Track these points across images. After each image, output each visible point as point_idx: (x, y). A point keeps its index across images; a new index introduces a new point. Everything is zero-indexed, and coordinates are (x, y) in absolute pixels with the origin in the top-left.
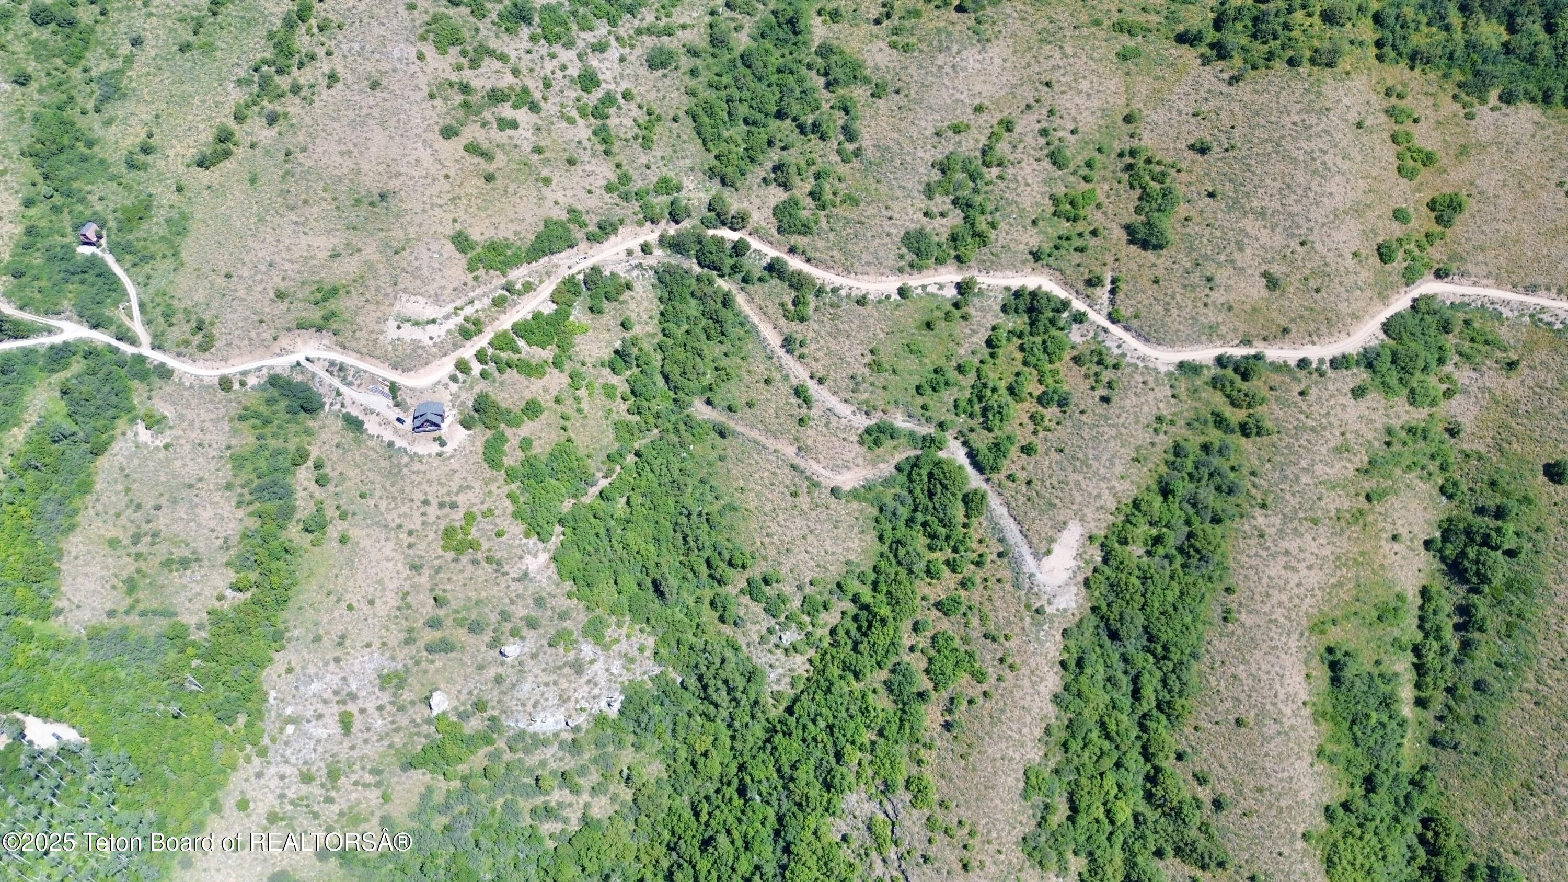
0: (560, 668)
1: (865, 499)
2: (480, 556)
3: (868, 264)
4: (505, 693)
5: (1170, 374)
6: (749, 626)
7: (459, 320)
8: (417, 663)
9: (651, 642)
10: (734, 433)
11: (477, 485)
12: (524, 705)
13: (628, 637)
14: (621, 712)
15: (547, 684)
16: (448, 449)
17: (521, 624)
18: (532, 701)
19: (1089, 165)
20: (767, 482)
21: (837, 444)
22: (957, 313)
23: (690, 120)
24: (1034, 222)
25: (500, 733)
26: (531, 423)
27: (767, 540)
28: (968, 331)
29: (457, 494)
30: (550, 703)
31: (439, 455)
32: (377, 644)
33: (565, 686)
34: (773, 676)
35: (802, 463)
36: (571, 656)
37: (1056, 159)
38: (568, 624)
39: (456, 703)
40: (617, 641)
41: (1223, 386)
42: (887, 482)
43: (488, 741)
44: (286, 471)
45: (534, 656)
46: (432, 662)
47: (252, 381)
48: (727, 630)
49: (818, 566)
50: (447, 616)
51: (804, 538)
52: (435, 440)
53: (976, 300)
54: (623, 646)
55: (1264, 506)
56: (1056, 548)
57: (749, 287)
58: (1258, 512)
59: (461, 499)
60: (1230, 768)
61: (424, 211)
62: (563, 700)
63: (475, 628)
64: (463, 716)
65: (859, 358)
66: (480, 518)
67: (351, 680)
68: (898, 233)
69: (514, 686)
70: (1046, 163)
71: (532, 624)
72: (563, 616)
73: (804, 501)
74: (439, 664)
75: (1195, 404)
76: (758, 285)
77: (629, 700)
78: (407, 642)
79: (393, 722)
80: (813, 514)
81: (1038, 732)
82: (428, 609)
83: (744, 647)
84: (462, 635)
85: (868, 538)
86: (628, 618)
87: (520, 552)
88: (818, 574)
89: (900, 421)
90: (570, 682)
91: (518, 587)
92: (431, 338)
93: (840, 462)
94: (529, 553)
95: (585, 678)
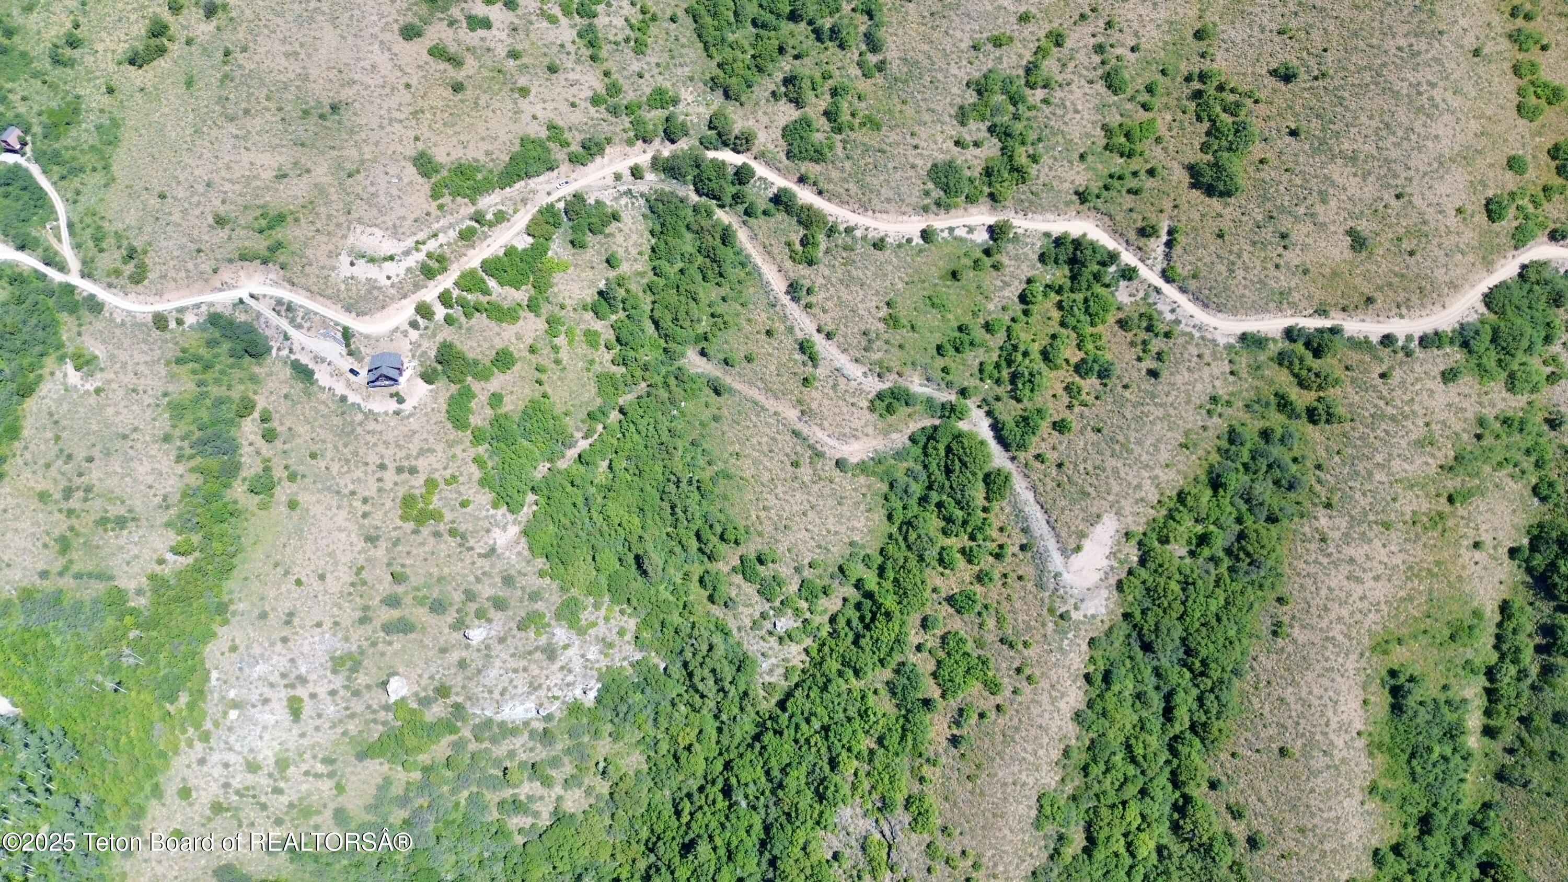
0: (530, 653)
1: (874, 473)
2: (442, 527)
3: (888, 200)
4: (470, 679)
5: (1229, 347)
6: (741, 609)
7: (421, 256)
8: (374, 644)
9: (631, 624)
10: (730, 390)
11: (439, 448)
12: (491, 692)
13: (607, 619)
14: (598, 700)
15: (515, 671)
16: (407, 407)
17: (487, 605)
18: (500, 688)
19: (1150, 90)
20: (765, 448)
21: (845, 409)
22: (987, 262)
23: (690, 20)
24: (1082, 157)
25: (464, 720)
26: (502, 377)
27: (763, 514)
28: (999, 283)
29: (416, 458)
30: (520, 691)
31: (397, 413)
32: (328, 624)
33: (536, 672)
34: (765, 666)
35: (805, 430)
36: (543, 640)
37: (1112, 82)
38: (540, 606)
39: (416, 688)
40: (594, 624)
41: (1291, 363)
42: (899, 455)
43: (453, 730)
44: (231, 422)
45: (502, 640)
46: (390, 643)
47: (190, 319)
48: (717, 611)
49: (819, 547)
50: (406, 593)
51: (804, 514)
52: (392, 396)
53: (1010, 247)
54: (601, 629)
55: (1328, 506)
56: (1087, 544)
57: (752, 221)
58: (1321, 512)
59: (421, 464)
60: (1270, 803)
61: (381, 127)
62: (534, 687)
63: (438, 607)
64: (425, 702)
65: (874, 311)
66: (442, 485)
67: (300, 662)
68: (923, 165)
69: (479, 672)
70: (1100, 87)
71: (500, 604)
72: (534, 596)
73: (805, 472)
74: (398, 646)
75: (1256, 383)
76: (762, 219)
77: (605, 689)
78: (363, 621)
79: (347, 708)
80: (816, 488)
81: (1056, 754)
82: (385, 586)
83: (735, 632)
84: (421, 615)
85: (876, 518)
86: (607, 599)
87: (487, 525)
88: (818, 556)
89: (917, 386)
90: (542, 668)
91: (485, 564)
92: (389, 278)
93: (847, 430)
94: (497, 526)
95: (558, 664)
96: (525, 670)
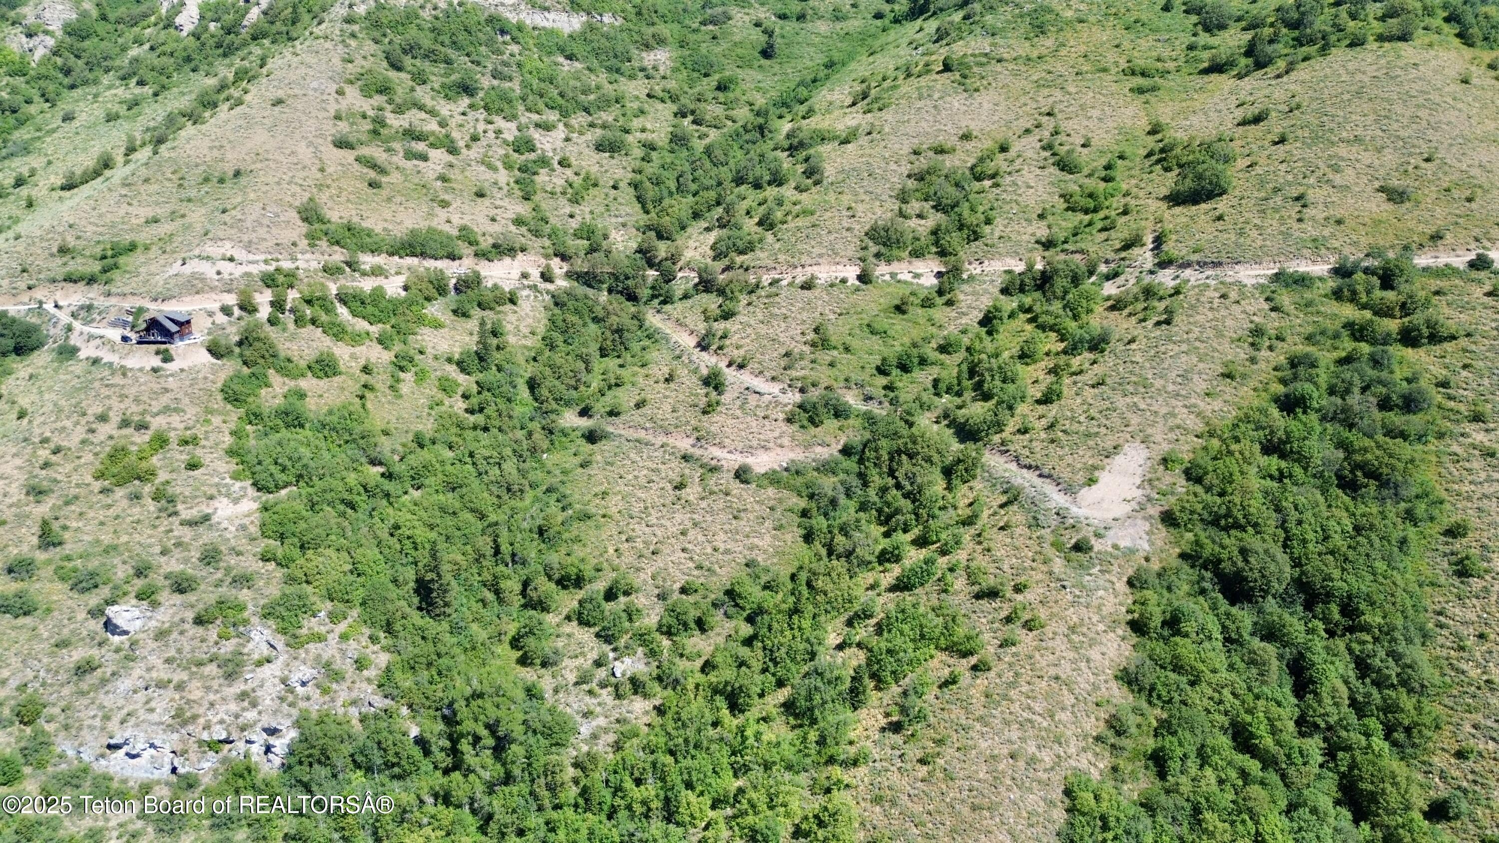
0: (200, 664)
1: (788, 487)
2: (148, 489)
4: (83, 694)
5: (1261, 288)
6: (566, 662)
7: (268, 268)
10: (610, 436)
11: (192, 412)
12: (106, 718)
13: (344, 639)
14: (286, 768)
15: (161, 685)
16: (171, 367)
17: (160, 581)
18: (125, 711)
19: (1108, 167)
21: (754, 424)
22: (939, 301)
23: (633, 190)
24: (1041, 216)
25: (41, 765)
27: (624, 546)
28: (954, 314)
29: (154, 415)
30: (154, 717)
31: (155, 370)
33: (196, 694)
34: (585, 730)
35: (697, 452)
36: (228, 647)
37: (1065, 166)
38: (244, 595)
40: (320, 638)
42: (827, 468)
45: (161, 635)
50: (49, 562)
51: (684, 533)
52: (157, 353)
53: (965, 287)
54: (330, 650)
55: (1477, 418)
56: (1104, 477)
57: (668, 307)
59: (158, 421)
62: (183, 719)
63: (85, 584)
65: (799, 338)
66: (174, 445)
68: (860, 228)
69: (104, 682)
70: (1054, 170)
71: (181, 587)
72: (243, 580)
73: (692, 491)
76: (679, 306)
77: (307, 744)
80: (704, 504)
83: (549, 694)
84: (57, 592)
86: (355, 613)
87: (214, 491)
88: (698, 579)
89: (852, 399)
90: (208, 689)
91: (187, 534)
92: (219, 273)
93: (755, 443)
94: (228, 495)
95: (239, 687)
96: (180, 687)
